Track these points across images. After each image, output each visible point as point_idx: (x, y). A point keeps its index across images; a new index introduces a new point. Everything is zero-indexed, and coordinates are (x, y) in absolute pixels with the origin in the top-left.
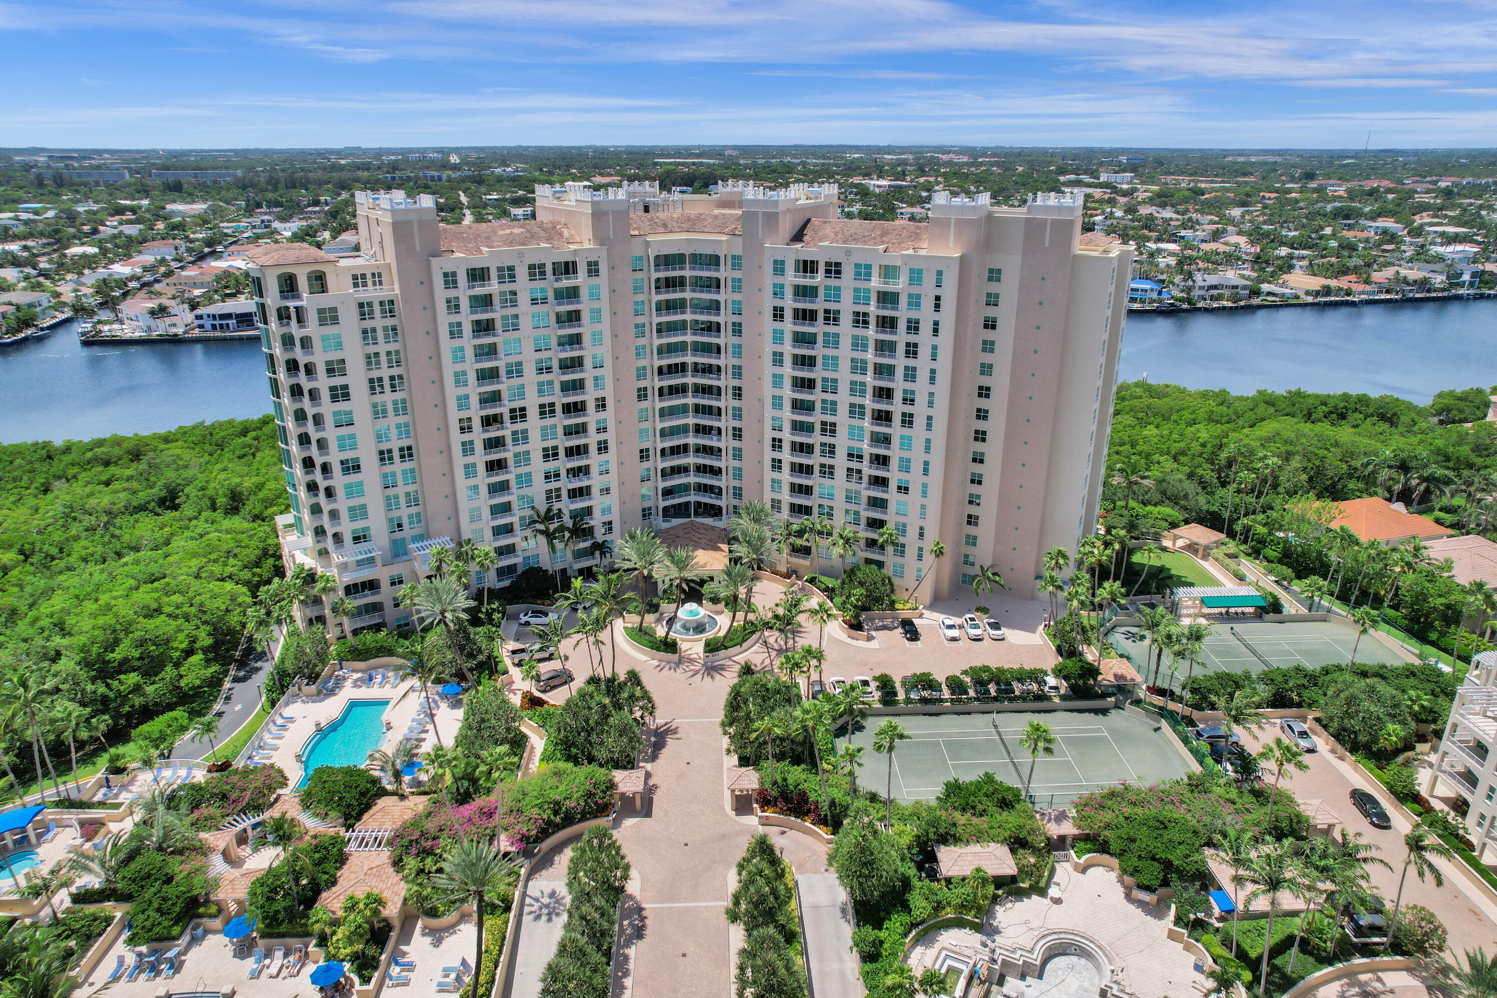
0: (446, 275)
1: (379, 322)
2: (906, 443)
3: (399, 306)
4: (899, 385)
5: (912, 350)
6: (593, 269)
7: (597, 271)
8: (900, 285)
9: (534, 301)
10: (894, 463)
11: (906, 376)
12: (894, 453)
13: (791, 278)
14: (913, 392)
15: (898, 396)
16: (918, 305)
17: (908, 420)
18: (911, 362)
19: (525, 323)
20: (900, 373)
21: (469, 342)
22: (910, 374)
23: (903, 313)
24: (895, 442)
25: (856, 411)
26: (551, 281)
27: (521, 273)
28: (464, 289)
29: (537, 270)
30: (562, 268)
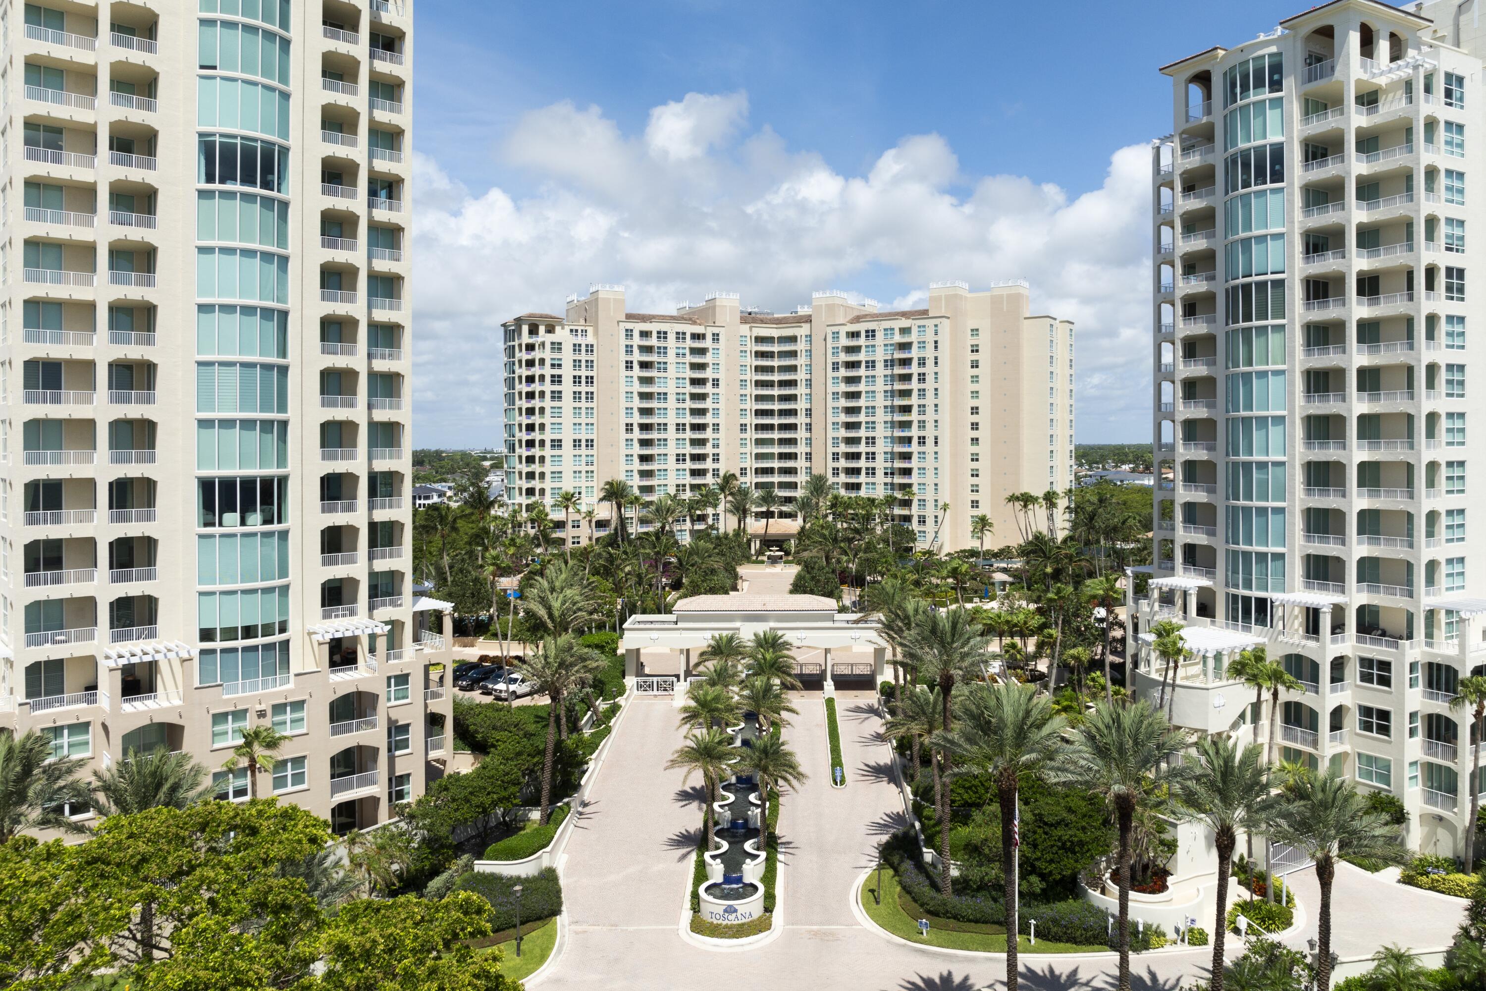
0: (627, 331)
1: (584, 357)
2: (922, 442)
3: (597, 348)
4: (915, 402)
5: (922, 378)
6: (716, 338)
7: (718, 340)
8: (912, 337)
9: (677, 355)
10: (915, 457)
11: (919, 395)
13: (844, 342)
15: (915, 410)
16: (924, 348)
18: (922, 386)
19: (672, 368)
20: (915, 394)
21: (637, 373)
22: (922, 394)
23: (915, 354)
25: (889, 426)
26: (689, 343)
27: (671, 337)
28: (637, 341)
29: (681, 336)
30: (696, 337)
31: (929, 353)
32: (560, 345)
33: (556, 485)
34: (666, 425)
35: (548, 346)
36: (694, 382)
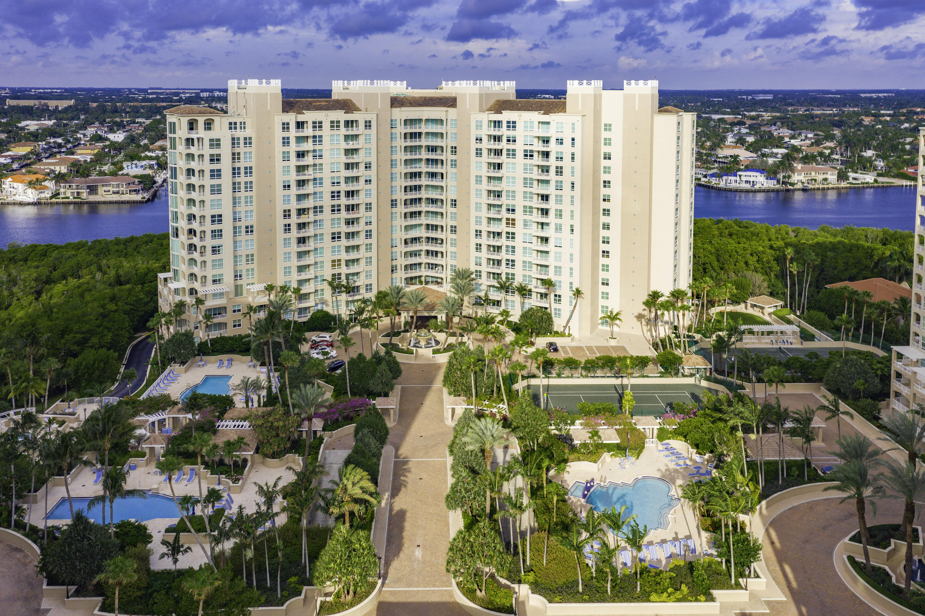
0: (283, 124)
1: (242, 149)
3: (254, 141)
4: (552, 192)
5: (559, 171)
7: (370, 126)
8: (551, 132)
9: (332, 142)
10: (552, 242)
11: (556, 186)
12: (552, 234)
13: (486, 131)
15: (552, 199)
16: (562, 143)
17: (559, 214)
18: (559, 178)
19: (326, 154)
20: (553, 184)
21: (293, 163)
22: (559, 185)
23: (553, 149)
24: (552, 227)
25: (527, 210)
26: (343, 131)
27: (326, 125)
28: (293, 133)
29: (335, 125)
30: (349, 124)
31: (567, 149)
32: (219, 140)
33: (217, 272)
34: (321, 207)
35: (207, 143)
36: (348, 166)
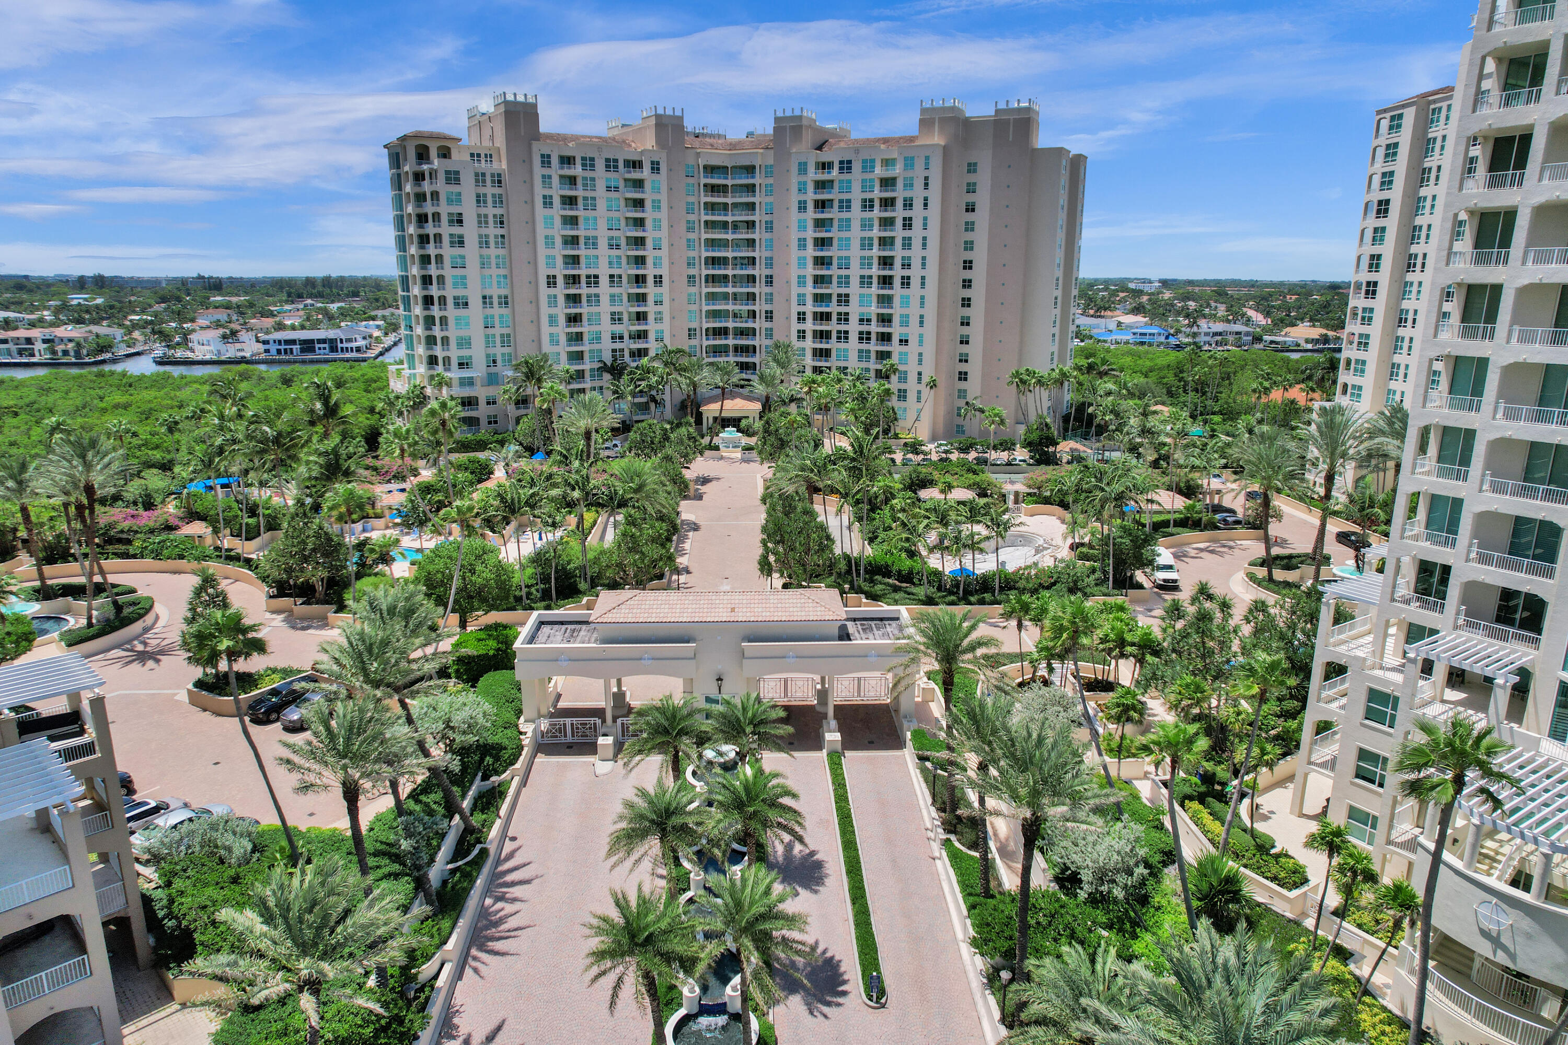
0: (543, 156)
1: (490, 190)
2: (906, 302)
3: (506, 178)
4: (898, 253)
5: (908, 224)
6: (655, 167)
7: (658, 169)
8: (897, 170)
9: (609, 189)
10: (896, 320)
11: (904, 245)
12: (896, 311)
13: (813, 174)
14: (909, 258)
15: (898, 263)
16: (912, 185)
17: (906, 282)
18: (907, 233)
19: (601, 205)
20: (898, 243)
21: (558, 211)
22: (907, 243)
23: (899, 193)
24: (897, 301)
25: (865, 281)
26: (623, 172)
27: (600, 165)
28: (556, 169)
29: (612, 164)
30: (631, 164)
31: (918, 194)
32: (457, 173)
33: (465, 353)
34: (596, 277)
35: (441, 176)
36: (631, 222)
